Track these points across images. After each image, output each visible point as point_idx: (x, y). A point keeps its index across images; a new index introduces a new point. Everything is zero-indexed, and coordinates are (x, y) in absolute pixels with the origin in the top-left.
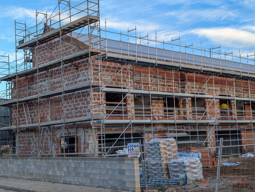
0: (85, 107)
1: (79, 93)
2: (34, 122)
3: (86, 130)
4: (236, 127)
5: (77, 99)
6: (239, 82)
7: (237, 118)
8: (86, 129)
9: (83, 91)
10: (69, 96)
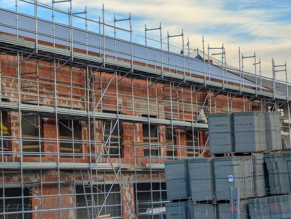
4: (20, 180)
6: (31, 66)
7: (22, 156)
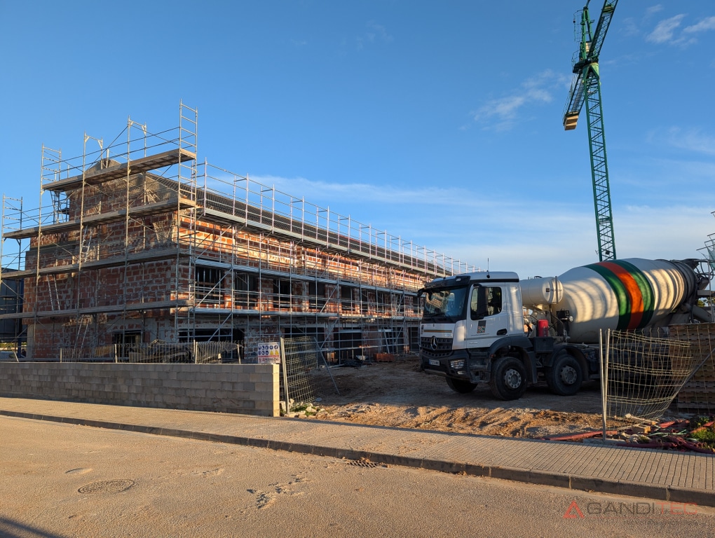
0: (161, 287)
1: (152, 265)
2: (65, 308)
3: (161, 322)
5: (148, 274)
8: (161, 320)
9: (160, 262)
10: (133, 268)
